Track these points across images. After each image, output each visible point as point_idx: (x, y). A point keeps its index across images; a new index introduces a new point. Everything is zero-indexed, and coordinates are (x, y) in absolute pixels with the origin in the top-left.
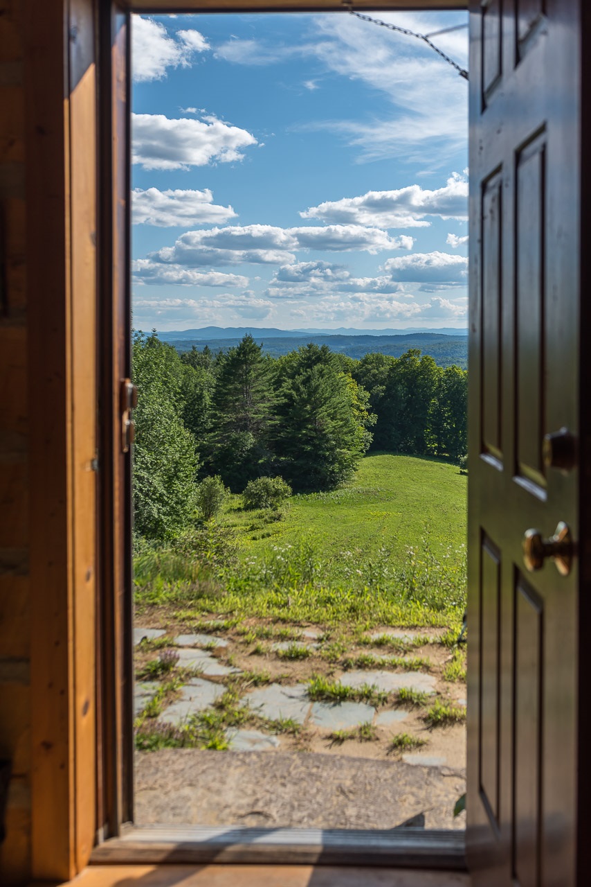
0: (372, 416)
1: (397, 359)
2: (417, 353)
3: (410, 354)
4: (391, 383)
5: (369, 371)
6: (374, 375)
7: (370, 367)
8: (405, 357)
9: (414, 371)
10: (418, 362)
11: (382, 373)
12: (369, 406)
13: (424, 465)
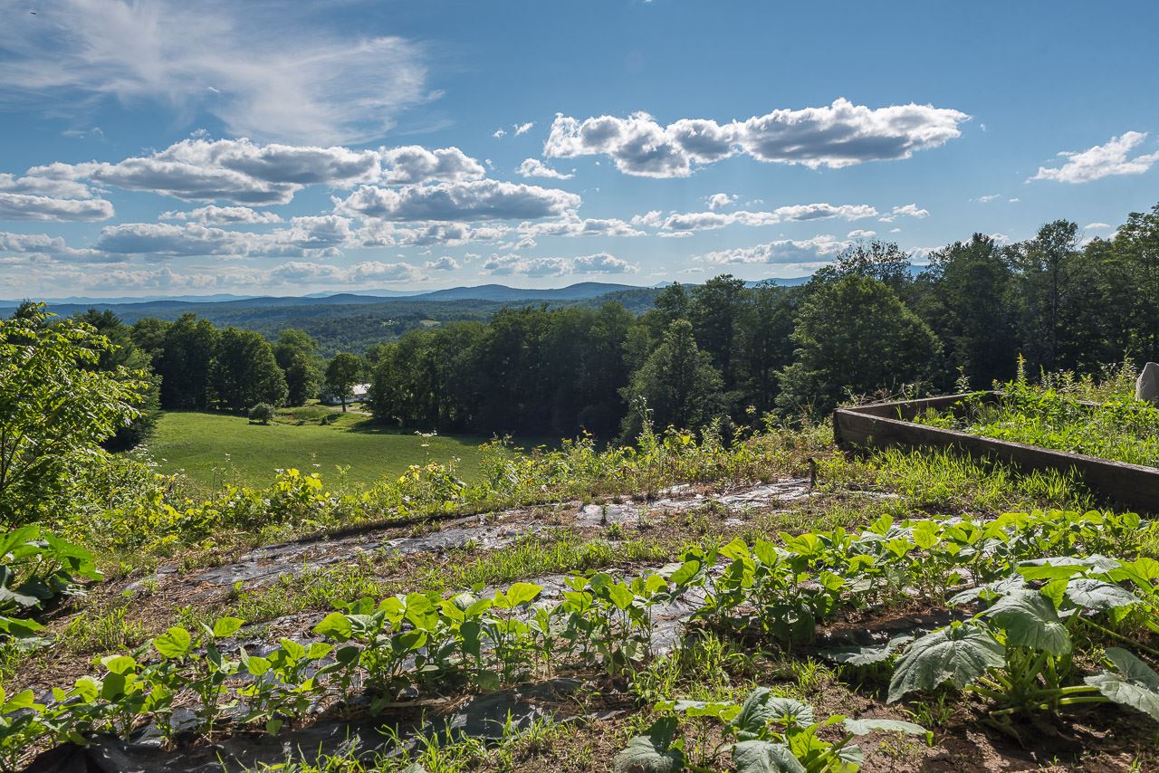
0: (157, 377)
1: (173, 323)
2: (193, 317)
3: (186, 318)
4: (168, 344)
5: (144, 335)
6: (151, 339)
7: (145, 331)
8: (181, 321)
9: (192, 334)
10: (195, 326)
11: (159, 336)
12: (151, 368)
13: (213, 419)
